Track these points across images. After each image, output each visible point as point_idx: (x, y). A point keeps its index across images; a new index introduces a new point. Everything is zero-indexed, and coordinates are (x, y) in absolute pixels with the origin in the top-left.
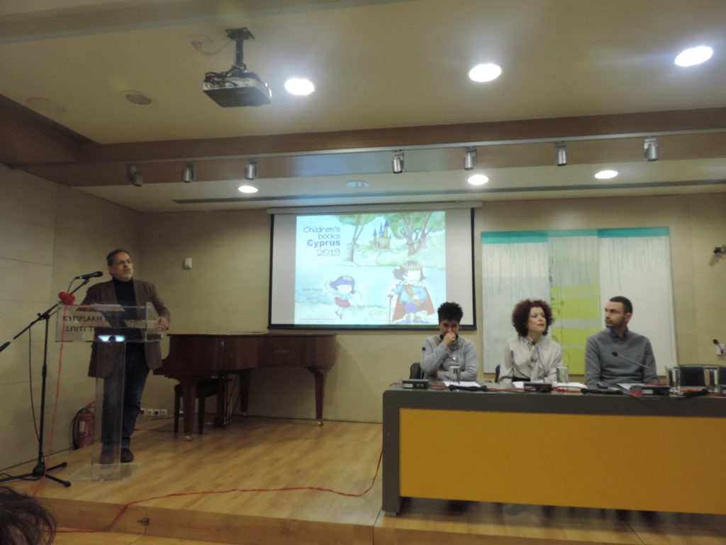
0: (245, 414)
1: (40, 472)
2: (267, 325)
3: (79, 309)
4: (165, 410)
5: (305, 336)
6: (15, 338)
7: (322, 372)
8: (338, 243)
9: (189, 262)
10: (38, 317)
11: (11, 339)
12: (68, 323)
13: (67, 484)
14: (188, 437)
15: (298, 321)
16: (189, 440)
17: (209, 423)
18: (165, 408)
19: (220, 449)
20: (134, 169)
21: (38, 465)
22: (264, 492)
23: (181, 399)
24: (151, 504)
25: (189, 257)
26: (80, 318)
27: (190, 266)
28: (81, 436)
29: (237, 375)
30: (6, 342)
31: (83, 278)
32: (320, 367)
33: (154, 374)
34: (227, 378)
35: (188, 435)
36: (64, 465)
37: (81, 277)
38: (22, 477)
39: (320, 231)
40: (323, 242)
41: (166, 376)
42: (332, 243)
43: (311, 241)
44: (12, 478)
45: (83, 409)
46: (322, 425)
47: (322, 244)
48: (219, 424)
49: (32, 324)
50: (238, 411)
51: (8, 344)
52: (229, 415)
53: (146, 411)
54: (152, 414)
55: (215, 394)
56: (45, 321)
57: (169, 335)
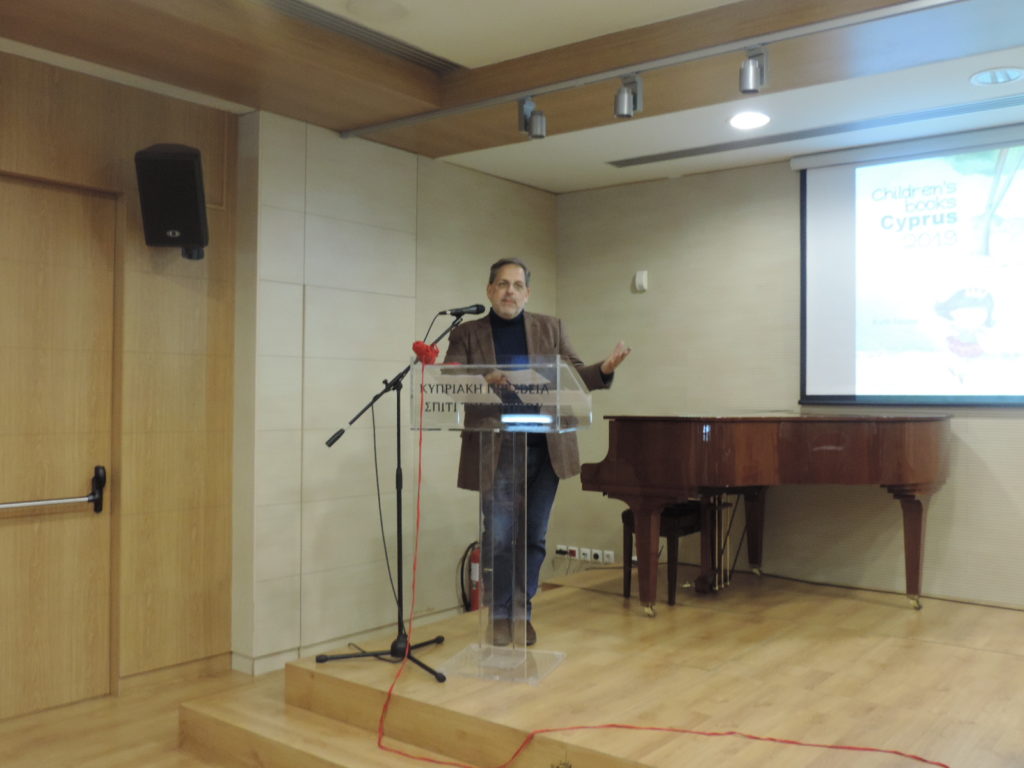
0: (756, 571)
1: (400, 651)
2: (798, 397)
3: (445, 372)
4: (611, 553)
5: (880, 421)
6: (351, 423)
7: (918, 496)
8: (953, 218)
9: (643, 279)
10: (384, 387)
11: (344, 425)
12: (430, 397)
13: (441, 678)
14: (648, 610)
15: (863, 388)
16: (649, 616)
17: (687, 585)
18: (609, 548)
19: (707, 638)
20: (529, 107)
21: (399, 637)
22: (793, 746)
23: (634, 536)
24: (575, 739)
25: (643, 270)
26: (446, 389)
27: (645, 286)
28: (474, 588)
29: (736, 496)
30: (338, 430)
31: (452, 314)
32: (915, 487)
33: (584, 488)
34: (720, 502)
35: (648, 606)
36: (439, 640)
37: (449, 312)
38: (377, 655)
39: (910, 195)
40: (917, 219)
41: (604, 494)
42: (938, 219)
43: (890, 217)
44: (364, 654)
45: (475, 543)
46: (918, 608)
47: (915, 222)
48: (705, 589)
49: (376, 398)
50: (743, 564)
51: (341, 433)
52: (725, 571)
53: (579, 551)
54: (589, 558)
55: (697, 531)
56: (395, 391)
57: (605, 418)
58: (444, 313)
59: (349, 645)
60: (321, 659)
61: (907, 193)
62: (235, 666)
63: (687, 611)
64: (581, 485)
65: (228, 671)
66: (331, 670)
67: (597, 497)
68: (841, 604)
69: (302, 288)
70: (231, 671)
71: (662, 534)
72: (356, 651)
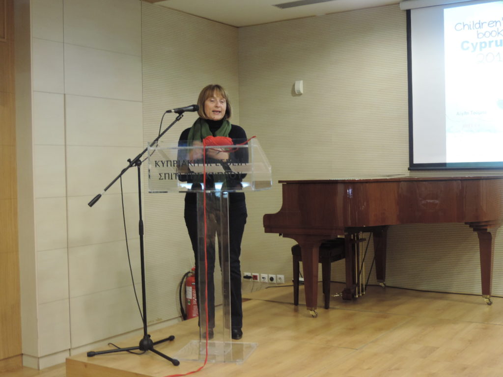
0: (381, 284)
1: (146, 346)
2: (408, 165)
4: (282, 276)
5: (463, 180)
6: (106, 190)
7: (489, 230)
9: (300, 86)
10: (128, 163)
11: (101, 192)
12: (162, 170)
13: (176, 363)
14: (312, 313)
15: (453, 157)
16: (313, 316)
17: (337, 295)
18: (281, 274)
19: (353, 329)
21: (144, 337)
23: (301, 263)
25: (300, 80)
26: (174, 164)
27: (302, 91)
28: (189, 304)
29: (370, 233)
30: (97, 194)
31: (176, 112)
32: (488, 223)
33: (266, 231)
34: (358, 238)
35: (311, 310)
36: (171, 339)
37: (173, 111)
38: (128, 350)
39: (480, 26)
40: (485, 43)
41: (280, 235)
42: (499, 43)
43: (468, 42)
44: (119, 350)
45: (189, 272)
46: (490, 304)
47: (483, 45)
48: (349, 297)
49: (124, 171)
50: (373, 280)
51: (99, 197)
52: (362, 285)
53: (260, 275)
54: (267, 280)
55: (344, 258)
56: (136, 168)
57: (280, 182)
58: (169, 111)
59: (109, 344)
60: (91, 355)
61: (478, 26)
62: (24, 364)
63: (337, 313)
64: (264, 229)
65: (21, 367)
66: (97, 361)
67: (275, 237)
68: (441, 303)
69: (63, 95)
70: (22, 367)
71: (320, 262)
72: (113, 348)
